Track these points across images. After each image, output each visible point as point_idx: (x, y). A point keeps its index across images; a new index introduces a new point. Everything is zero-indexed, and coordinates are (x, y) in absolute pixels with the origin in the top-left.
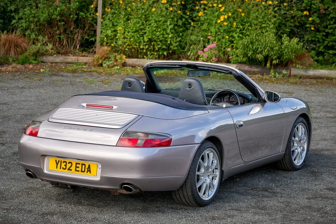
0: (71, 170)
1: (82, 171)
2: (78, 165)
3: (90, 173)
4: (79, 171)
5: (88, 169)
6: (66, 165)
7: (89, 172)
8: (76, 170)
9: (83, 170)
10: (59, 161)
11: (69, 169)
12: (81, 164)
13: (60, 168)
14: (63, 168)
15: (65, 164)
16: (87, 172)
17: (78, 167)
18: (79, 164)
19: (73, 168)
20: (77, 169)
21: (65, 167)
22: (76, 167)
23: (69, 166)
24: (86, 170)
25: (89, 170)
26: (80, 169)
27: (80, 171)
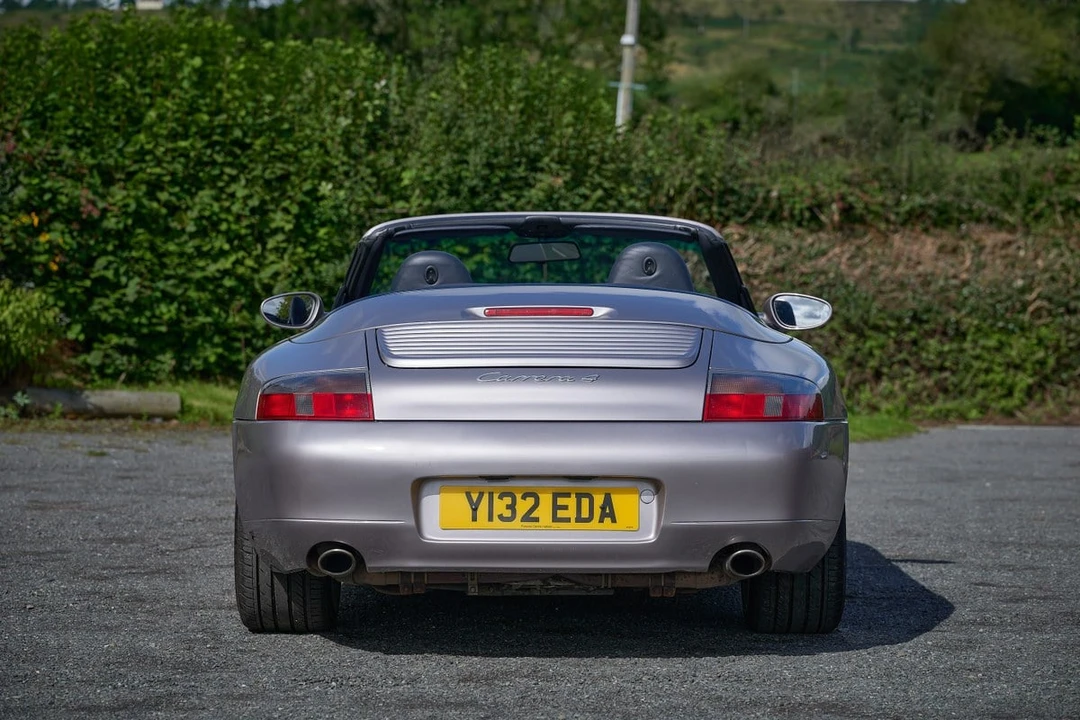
0: (537, 520)
1: (579, 519)
2: (561, 501)
3: (614, 520)
4: (568, 520)
5: (603, 508)
6: (512, 507)
7: (608, 520)
8: (555, 519)
9: (585, 514)
10: (481, 494)
11: (527, 518)
12: (573, 496)
13: (491, 518)
14: (501, 517)
15: (508, 500)
16: (601, 521)
17: (565, 508)
18: (568, 495)
19: (544, 511)
20: (561, 514)
21: (508, 513)
22: (556, 507)
23: (523, 506)
24: (597, 512)
25: (608, 511)
26: (571, 513)
27: (573, 520)
